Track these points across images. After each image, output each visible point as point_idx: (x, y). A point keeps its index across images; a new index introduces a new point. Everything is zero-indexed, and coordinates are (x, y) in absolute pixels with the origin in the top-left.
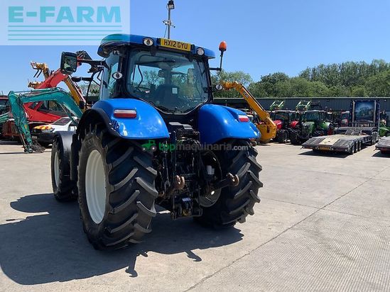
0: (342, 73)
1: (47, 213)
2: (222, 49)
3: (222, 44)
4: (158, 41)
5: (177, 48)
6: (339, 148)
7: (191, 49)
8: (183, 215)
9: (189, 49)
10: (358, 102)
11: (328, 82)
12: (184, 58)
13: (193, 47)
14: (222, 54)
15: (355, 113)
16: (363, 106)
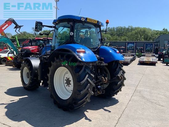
0: (117, 31)
1: (26, 96)
2: (107, 23)
3: (107, 21)
4: (87, 19)
5: (93, 22)
6: (126, 62)
7: (97, 22)
8: (98, 94)
9: (96, 23)
10: (128, 43)
11: (111, 35)
12: (93, 26)
13: (98, 22)
14: (107, 25)
15: (127, 48)
16: (130, 45)
